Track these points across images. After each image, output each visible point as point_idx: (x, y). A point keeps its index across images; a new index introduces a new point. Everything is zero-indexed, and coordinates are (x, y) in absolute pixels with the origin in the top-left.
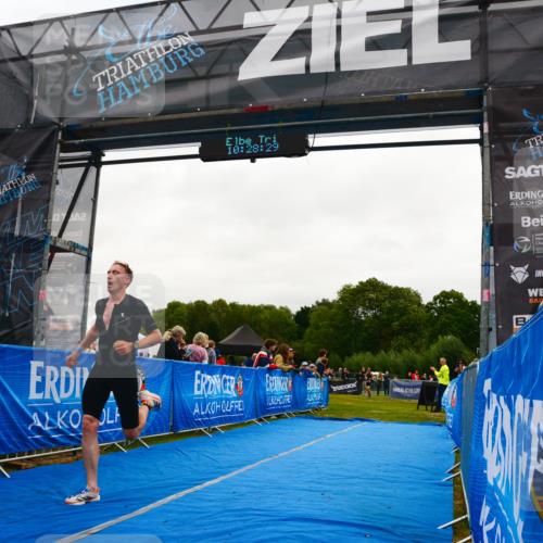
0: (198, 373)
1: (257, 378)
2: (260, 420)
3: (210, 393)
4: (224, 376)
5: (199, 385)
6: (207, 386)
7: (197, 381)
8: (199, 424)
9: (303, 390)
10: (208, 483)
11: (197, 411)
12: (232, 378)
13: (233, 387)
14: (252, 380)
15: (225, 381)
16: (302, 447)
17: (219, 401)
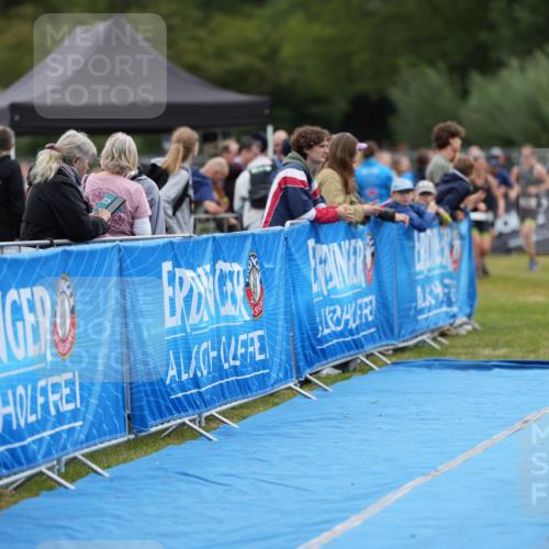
0: (167, 266)
1: (289, 257)
2: (306, 383)
3: (194, 319)
4: (221, 265)
5: (172, 300)
6: (188, 300)
7: (168, 291)
8: (179, 407)
9: (402, 275)
10: (339, 528)
11: (173, 372)
12: (236, 267)
13: (240, 292)
14: (277, 265)
15: (223, 278)
16: (480, 447)
17: (215, 338)
